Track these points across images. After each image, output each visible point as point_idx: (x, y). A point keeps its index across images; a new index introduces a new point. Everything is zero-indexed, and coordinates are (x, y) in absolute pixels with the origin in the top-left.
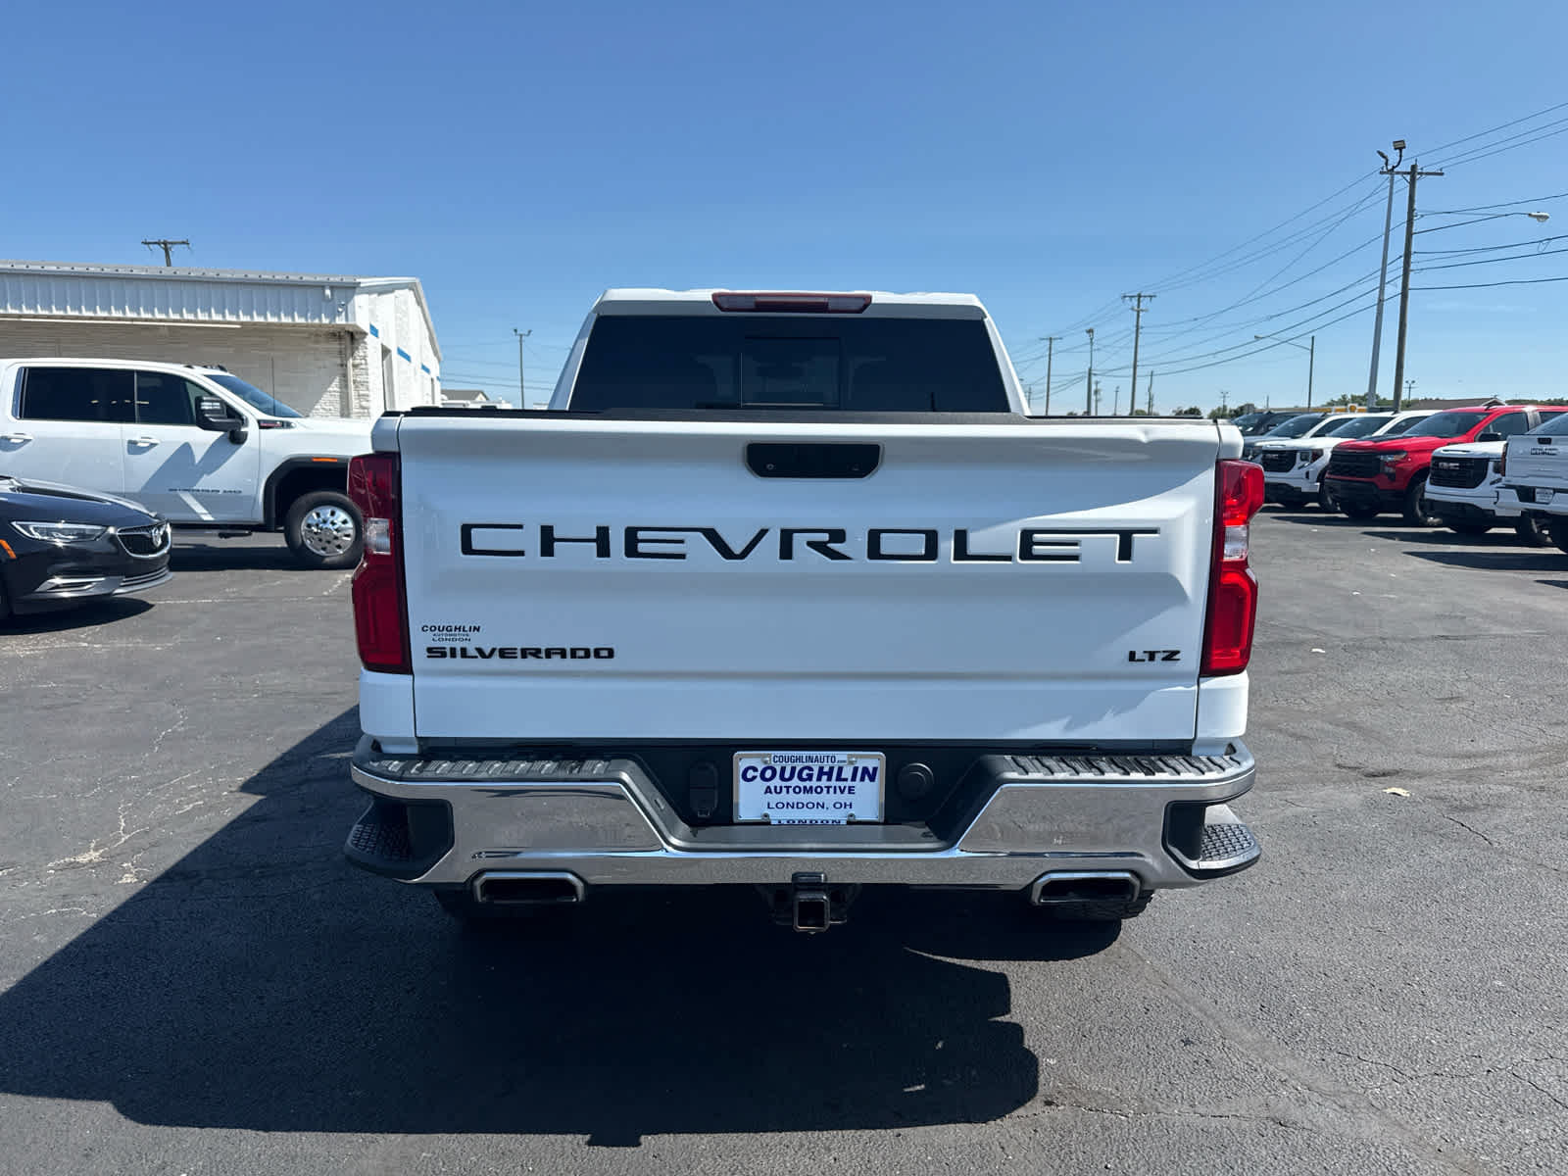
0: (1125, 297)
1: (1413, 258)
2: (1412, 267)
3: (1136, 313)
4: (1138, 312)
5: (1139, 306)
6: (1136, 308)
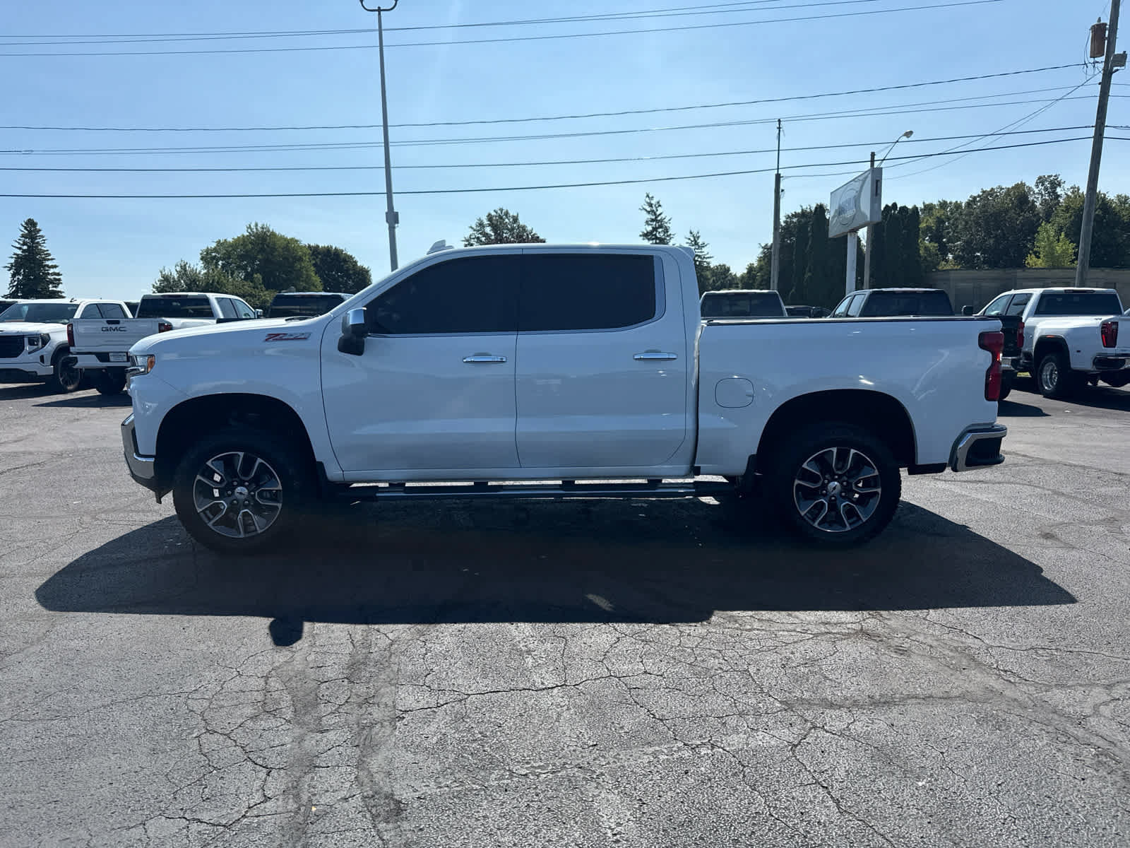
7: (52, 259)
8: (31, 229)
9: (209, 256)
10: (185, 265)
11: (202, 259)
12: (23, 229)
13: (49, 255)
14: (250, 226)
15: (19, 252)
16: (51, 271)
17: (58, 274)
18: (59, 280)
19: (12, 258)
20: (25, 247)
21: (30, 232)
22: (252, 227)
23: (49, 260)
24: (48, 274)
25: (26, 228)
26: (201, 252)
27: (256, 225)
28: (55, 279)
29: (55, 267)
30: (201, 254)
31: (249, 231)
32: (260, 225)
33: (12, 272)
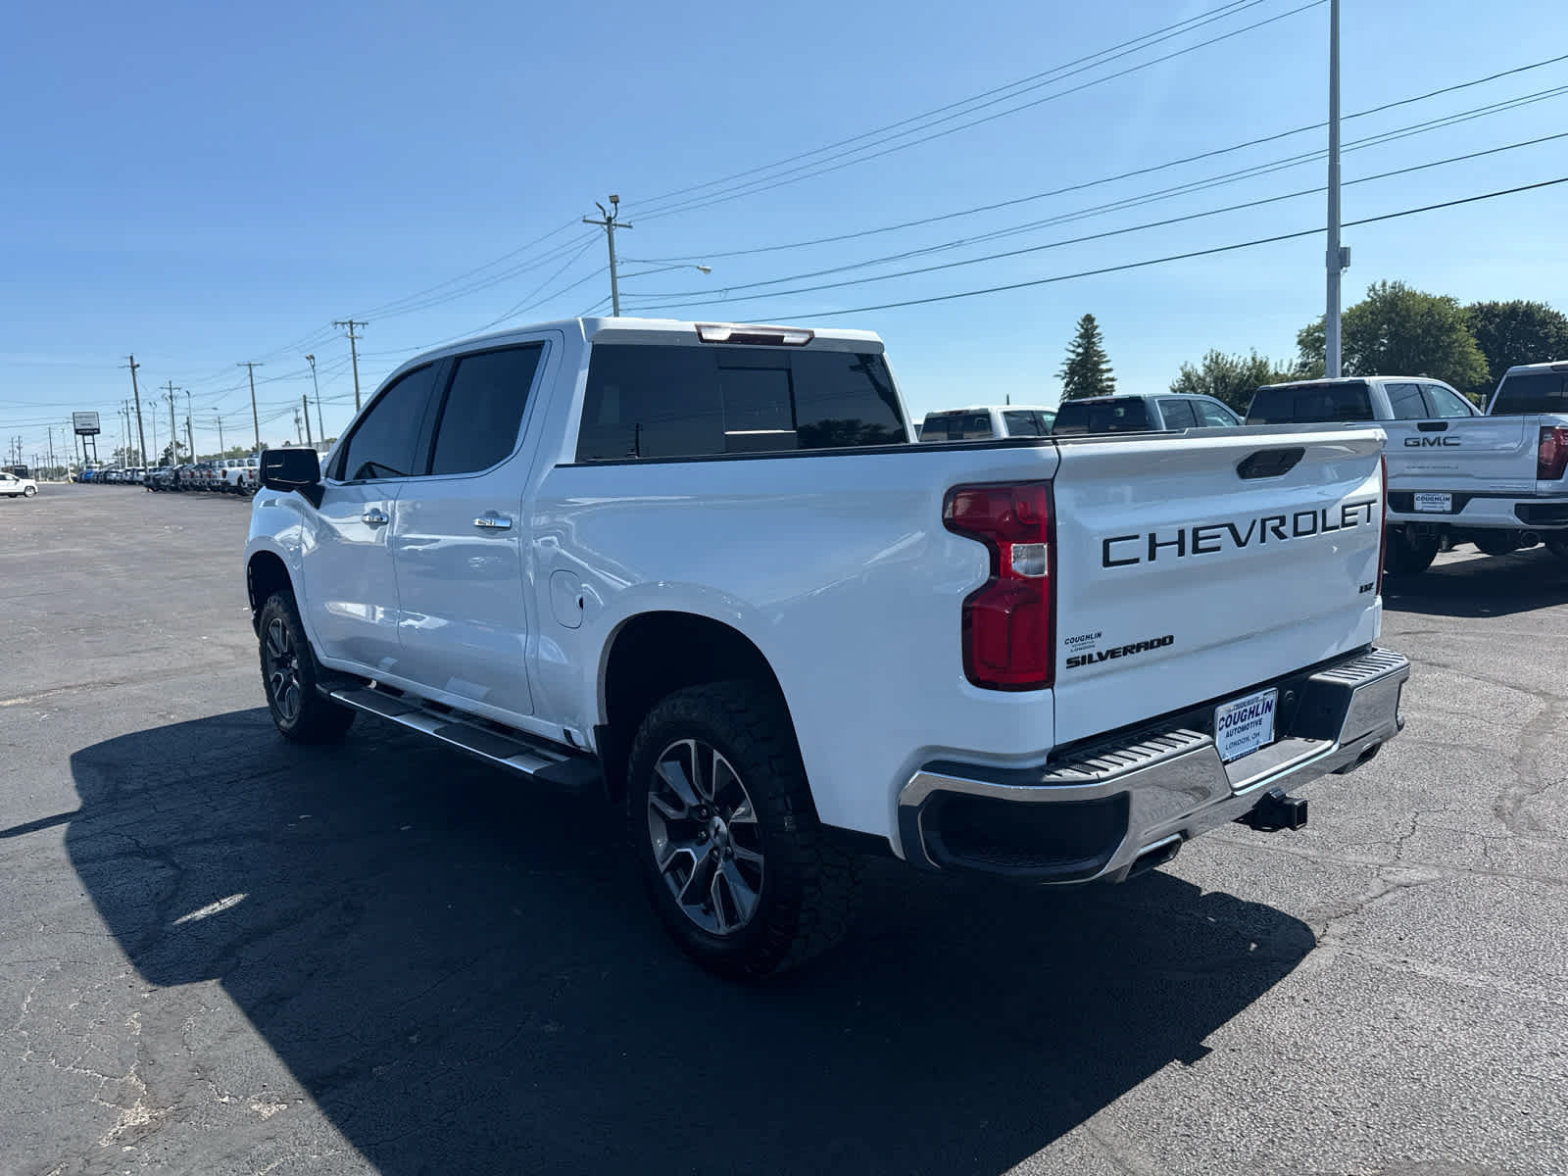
0: (336, 323)
1: (620, 299)
2: (620, 307)
3: (350, 340)
4: (353, 339)
5: (352, 333)
6: (349, 334)
7: (1107, 362)
8: (1088, 329)
9: (1310, 338)
10: (1217, 357)
11: (1299, 343)
12: (1079, 327)
13: (1105, 356)
14: (1374, 286)
15: (1073, 356)
16: (1106, 376)
17: (1113, 380)
18: (1112, 386)
19: (1063, 364)
20: (1080, 350)
21: (1086, 330)
22: (1377, 288)
23: (1103, 362)
24: (1101, 381)
25: (1082, 327)
26: (1298, 333)
27: (1384, 285)
28: (1109, 387)
29: (1110, 370)
30: (1299, 336)
31: (1371, 294)
32: (1389, 284)
33: (1065, 380)
